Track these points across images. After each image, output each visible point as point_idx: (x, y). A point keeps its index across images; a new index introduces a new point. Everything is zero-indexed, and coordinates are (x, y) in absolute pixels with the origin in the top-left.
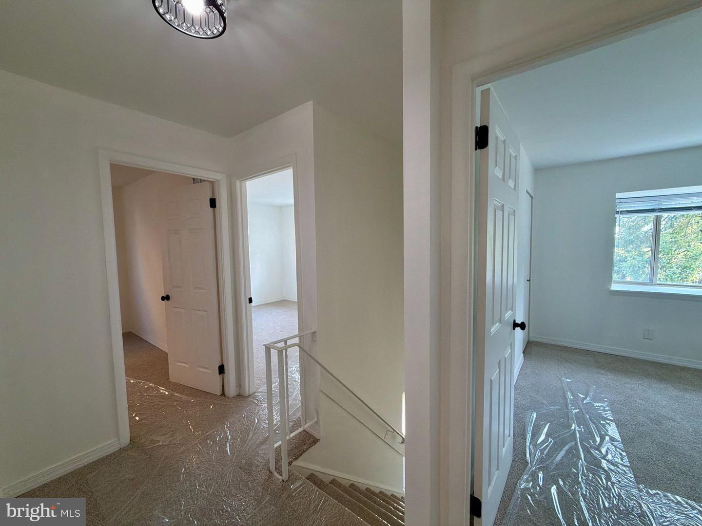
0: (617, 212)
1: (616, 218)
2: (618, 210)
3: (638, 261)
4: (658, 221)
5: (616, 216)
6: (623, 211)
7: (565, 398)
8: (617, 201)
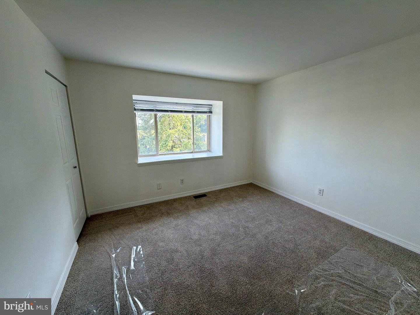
0: (135, 109)
1: (135, 113)
2: (136, 108)
3: (150, 139)
4: (156, 116)
5: (135, 112)
6: (139, 109)
7: (112, 273)
8: (134, 102)
